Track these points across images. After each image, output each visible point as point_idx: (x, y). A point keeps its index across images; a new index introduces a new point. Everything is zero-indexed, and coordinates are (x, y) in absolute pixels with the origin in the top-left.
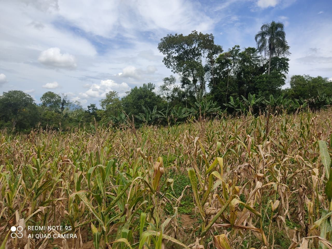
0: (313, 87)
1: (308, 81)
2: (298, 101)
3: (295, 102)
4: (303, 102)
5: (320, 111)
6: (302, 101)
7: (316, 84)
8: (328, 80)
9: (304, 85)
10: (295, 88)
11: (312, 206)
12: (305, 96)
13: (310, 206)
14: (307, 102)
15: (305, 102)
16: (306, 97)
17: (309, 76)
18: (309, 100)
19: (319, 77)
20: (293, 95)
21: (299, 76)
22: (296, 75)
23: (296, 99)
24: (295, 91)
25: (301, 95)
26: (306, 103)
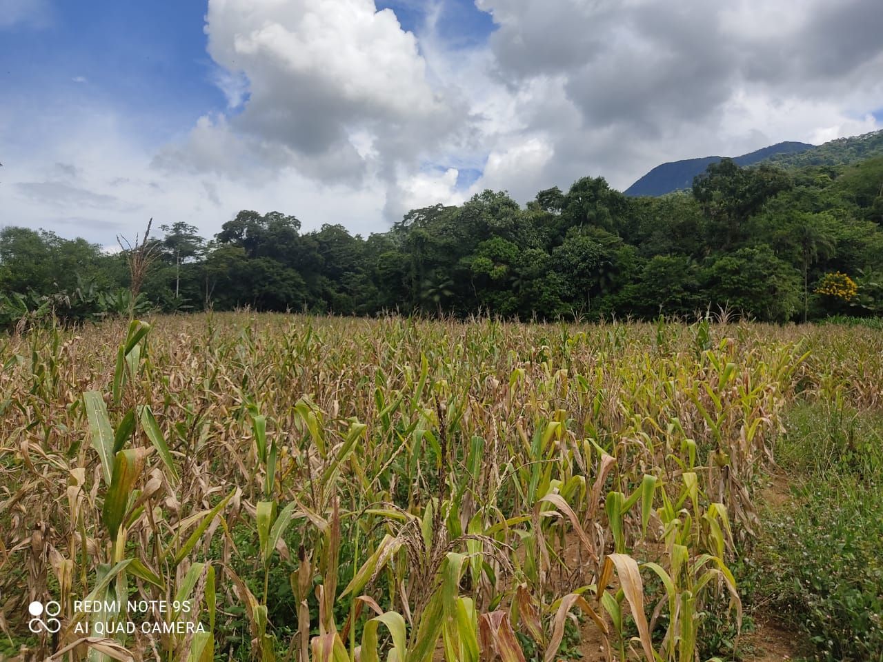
0: (66, 264)
1: (51, 247)
2: (24, 300)
3: (15, 302)
4: (37, 302)
5: (84, 326)
6: (34, 299)
7: (74, 258)
8: (102, 251)
9: (42, 257)
10: (15, 262)
11: (69, 570)
12: (43, 286)
13: (65, 571)
14: (49, 302)
15: (42, 302)
16: (46, 289)
17: (55, 234)
18: (54, 299)
19: (81, 242)
20: (8, 280)
21: (25, 232)
22: (16, 228)
23: (17, 294)
24: (14, 271)
25: (33, 284)
26: (47, 304)
